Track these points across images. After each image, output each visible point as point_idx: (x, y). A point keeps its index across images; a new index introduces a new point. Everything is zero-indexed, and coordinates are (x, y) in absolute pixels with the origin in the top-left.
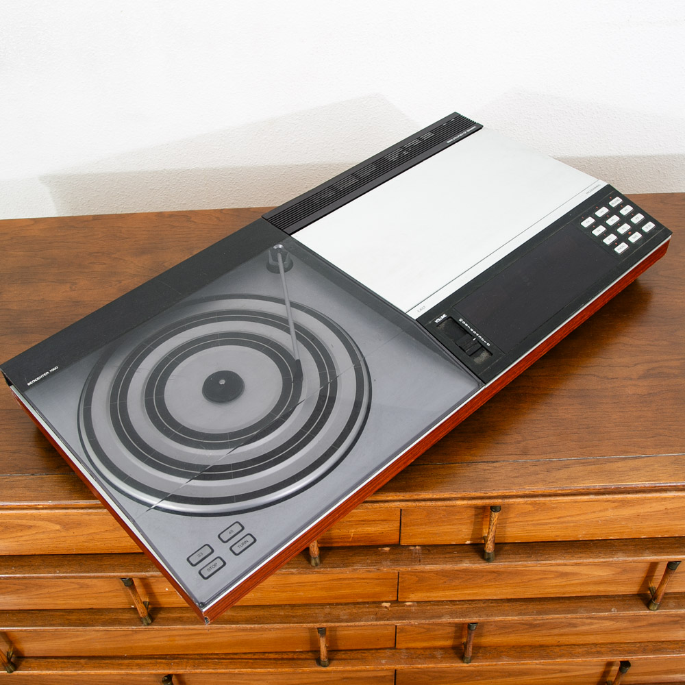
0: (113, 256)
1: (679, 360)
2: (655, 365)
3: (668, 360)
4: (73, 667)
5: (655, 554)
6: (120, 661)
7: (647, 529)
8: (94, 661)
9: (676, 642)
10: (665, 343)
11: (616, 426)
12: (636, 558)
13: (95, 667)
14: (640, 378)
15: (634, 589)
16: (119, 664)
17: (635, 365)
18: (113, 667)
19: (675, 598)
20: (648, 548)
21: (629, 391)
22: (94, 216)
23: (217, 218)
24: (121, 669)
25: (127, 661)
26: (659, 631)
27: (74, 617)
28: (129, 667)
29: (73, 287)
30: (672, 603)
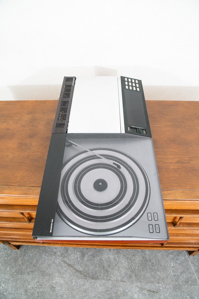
0: (21, 114)
1: (188, 157)
2: (180, 159)
3: (185, 157)
4: (10, 231)
5: (176, 214)
6: (24, 230)
7: (174, 208)
8: (16, 229)
9: (183, 234)
10: (185, 152)
11: (166, 179)
12: (170, 215)
13: (16, 231)
14: (175, 163)
15: (171, 221)
16: (23, 231)
17: (175, 158)
18: (22, 231)
19: (183, 224)
20: (174, 213)
21: (171, 167)
22: (17, 101)
23: (53, 103)
24: (24, 232)
25: (26, 230)
26: (178, 231)
27: (8, 219)
28: (26, 231)
29: (8, 124)
30: (181, 225)
